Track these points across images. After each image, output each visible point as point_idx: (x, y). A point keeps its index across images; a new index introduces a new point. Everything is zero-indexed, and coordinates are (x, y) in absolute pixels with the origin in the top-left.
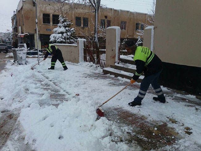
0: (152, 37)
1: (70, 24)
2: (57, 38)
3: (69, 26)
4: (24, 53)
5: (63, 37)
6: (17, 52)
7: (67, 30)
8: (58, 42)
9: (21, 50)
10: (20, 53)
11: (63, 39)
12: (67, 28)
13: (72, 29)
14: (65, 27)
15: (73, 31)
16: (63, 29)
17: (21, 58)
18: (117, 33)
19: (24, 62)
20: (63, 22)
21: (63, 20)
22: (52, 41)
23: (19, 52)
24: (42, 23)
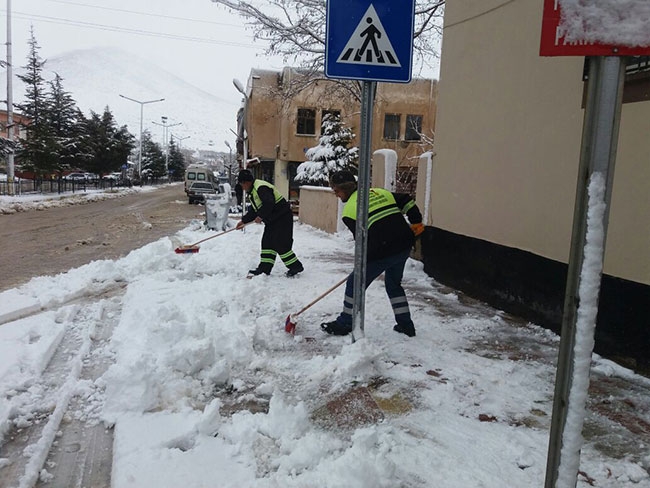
0: (429, 175)
1: (348, 138)
2: (311, 172)
3: (344, 142)
4: (222, 205)
5: (326, 170)
6: (208, 201)
7: (337, 153)
8: (312, 180)
9: (215, 198)
10: (213, 205)
11: (325, 174)
12: (339, 148)
13: (351, 151)
14: (335, 144)
15: (353, 154)
16: (328, 151)
17: (215, 215)
18: (386, 164)
19: (219, 225)
20: (331, 132)
21: (331, 127)
22: (299, 180)
23: (212, 202)
24: (295, 133)
